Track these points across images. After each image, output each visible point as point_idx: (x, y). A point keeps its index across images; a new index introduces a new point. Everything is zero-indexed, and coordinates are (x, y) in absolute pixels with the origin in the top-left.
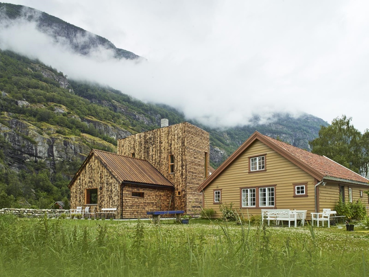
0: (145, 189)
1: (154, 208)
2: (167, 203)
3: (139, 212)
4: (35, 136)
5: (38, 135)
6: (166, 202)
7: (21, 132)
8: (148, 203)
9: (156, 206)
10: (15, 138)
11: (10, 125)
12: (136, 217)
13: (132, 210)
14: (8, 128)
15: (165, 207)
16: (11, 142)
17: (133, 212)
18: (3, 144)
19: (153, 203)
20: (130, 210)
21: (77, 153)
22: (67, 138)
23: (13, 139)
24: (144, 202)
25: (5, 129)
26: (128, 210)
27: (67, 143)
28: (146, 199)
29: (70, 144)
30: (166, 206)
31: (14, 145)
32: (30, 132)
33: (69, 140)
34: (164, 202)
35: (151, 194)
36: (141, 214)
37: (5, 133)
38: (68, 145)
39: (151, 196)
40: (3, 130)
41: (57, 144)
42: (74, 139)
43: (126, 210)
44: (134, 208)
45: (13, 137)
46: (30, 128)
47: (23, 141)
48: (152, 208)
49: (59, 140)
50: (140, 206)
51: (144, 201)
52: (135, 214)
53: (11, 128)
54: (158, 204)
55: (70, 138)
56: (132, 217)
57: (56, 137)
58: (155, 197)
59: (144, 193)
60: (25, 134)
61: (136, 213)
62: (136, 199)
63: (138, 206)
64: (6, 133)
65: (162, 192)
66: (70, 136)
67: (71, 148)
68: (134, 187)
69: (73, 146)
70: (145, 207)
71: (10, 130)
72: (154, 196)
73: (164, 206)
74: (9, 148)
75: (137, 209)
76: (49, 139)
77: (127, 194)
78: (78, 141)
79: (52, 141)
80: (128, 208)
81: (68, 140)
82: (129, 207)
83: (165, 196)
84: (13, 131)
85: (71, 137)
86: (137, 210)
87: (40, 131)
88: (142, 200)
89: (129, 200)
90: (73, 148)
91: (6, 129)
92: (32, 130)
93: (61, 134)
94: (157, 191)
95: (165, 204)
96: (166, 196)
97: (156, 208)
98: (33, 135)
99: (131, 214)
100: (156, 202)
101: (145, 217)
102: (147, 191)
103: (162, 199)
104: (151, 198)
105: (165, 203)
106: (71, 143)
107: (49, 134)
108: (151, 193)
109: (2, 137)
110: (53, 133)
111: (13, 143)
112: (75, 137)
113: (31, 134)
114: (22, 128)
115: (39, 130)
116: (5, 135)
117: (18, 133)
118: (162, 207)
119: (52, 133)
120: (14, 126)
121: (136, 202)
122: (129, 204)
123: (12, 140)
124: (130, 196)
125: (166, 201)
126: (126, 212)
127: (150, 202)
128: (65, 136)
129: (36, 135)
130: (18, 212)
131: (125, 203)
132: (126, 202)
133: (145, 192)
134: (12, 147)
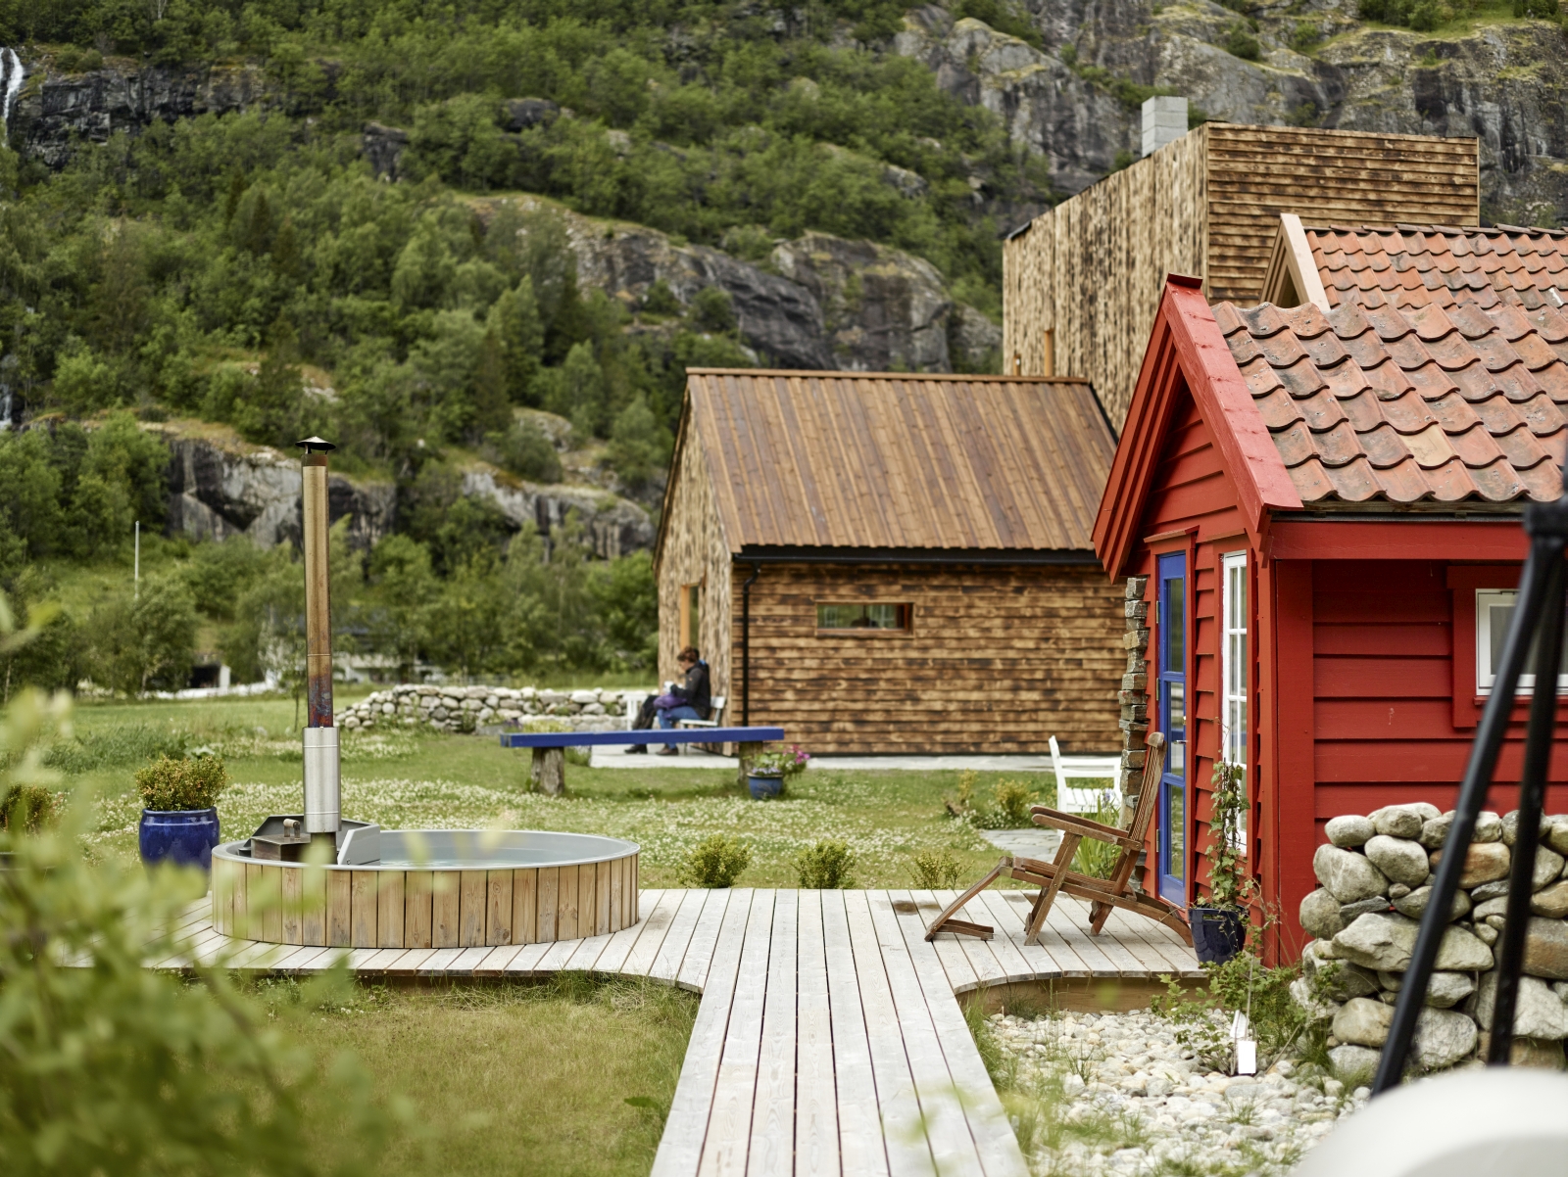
0: (923, 581)
1: (997, 695)
2: (1113, 661)
3: (871, 717)
4: (1200, 76)
5: (1225, 64)
6: (1106, 655)
7: (1108, 60)
8: (943, 666)
9: (1007, 683)
10: (1072, 117)
11: (1039, 22)
12: (844, 749)
13: (817, 706)
14: (1024, 50)
15: (1089, 685)
16: (1045, 146)
17: (824, 717)
18: (997, 175)
19: (987, 662)
20: (805, 706)
21: (1524, 162)
22: (1442, 50)
23: (1060, 127)
24: (910, 662)
25: (1009, 62)
26: (787, 705)
27: (1439, 89)
28: (929, 642)
29: (1466, 94)
30: (1098, 679)
31: (1067, 169)
32: (1166, 54)
33: (1460, 68)
34: (1081, 655)
35: (970, 606)
36: (891, 727)
37: (1009, 88)
38: (1451, 108)
39: (965, 622)
40: (996, 70)
41: (1365, 109)
42: (1501, 48)
43: (774, 706)
44: (834, 695)
45: (1060, 108)
46: (1167, 23)
47: (1122, 127)
48: (975, 696)
49: (1378, 78)
50: (883, 685)
51: (914, 654)
52: (844, 731)
53: (1042, 43)
54: (1032, 671)
55: (1472, 45)
56: (819, 748)
57: (1356, 59)
58: (1007, 628)
59: (911, 605)
60: (1134, 74)
61: (849, 726)
62: (849, 644)
63: (867, 686)
64: (1016, 88)
65: (1063, 592)
66: (1466, 29)
67: (1478, 125)
68: (835, 575)
69: (1488, 106)
70: (918, 686)
71: (1037, 61)
72: (998, 622)
73: (1082, 679)
74: (1033, 199)
75: (854, 701)
76: (1301, 86)
77: (782, 618)
78: (1535, 58)
79: (1323, 96)
80: (789, 695)
81: (1449, 67)
82: (798, 691)
83: (1093, 616)
84: (1055, 63)
85: (1476, 35)
86: (859, 706)
87: (1241, 27)
88: (892, 649)
89: (800, 649)
90: (1493, 126)
91: (1016, 57)
92: (1180, 31)
93: (1395, 24)
94: (1019, 591)
95: (1095, 666)
96: (1105, 616)
97: (1008, 696)
98: (1186, 70)
99: (815, 727)
100: (1011, 654)
101: (917, 745)
102: (932, 594)
103: (1065, 633)
104: (972, 633)
105: (1091, 660)
106: (1474, 87)
107: (1304, 42)
108: (966, 600)
109: (993, 122)
110: (1337, 29)
111: (1060, 153)
112: (1511, 32)
113: (1178, 67)
114: (1113, 31)
115: (1228, 26)
116: (1010, 101)
117: (1087, 70)
118: (1066, 685)
119: (1327, 26)
120: (1062, 26)
121: (846, 661)
122: (796, 675)
123: (1055, 133)
124: (803, 629)
125: (1101, 649)
126: (777, 717)
127: (958, 655)
128: (1424, 38)
129: (1210, 70)
130: (453, 703)
131: (771, 670)
132: (780, 662)
133: (919, 602)
134: (1051, 186)
